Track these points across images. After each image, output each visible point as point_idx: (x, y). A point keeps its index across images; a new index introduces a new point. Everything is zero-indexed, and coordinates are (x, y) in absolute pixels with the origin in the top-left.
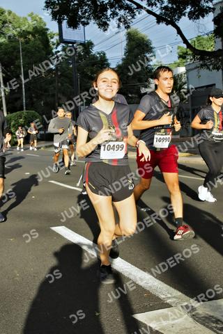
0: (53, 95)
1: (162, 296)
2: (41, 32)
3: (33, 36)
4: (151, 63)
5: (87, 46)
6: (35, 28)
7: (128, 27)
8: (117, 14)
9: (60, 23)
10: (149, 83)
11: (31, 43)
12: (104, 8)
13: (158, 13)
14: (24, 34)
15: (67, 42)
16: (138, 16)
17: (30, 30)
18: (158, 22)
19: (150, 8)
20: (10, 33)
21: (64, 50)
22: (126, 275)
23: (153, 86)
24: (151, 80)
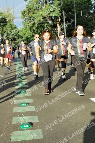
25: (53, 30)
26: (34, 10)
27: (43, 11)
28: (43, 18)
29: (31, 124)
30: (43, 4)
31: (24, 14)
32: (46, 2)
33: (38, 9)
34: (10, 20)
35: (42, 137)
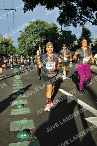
0: (59, 48)
1: (94, 113)
2: (55, 28)
3: (53, 30)
4: (90, 38)
5: (70, 32)
6: (54, 27)
7: (83, 26)
8: (79, 22)
9: (61, 25)
10: (90, 44)
11: (52, 32)
12: (75, 20)
13: (93, 22)
14: (50, 29)
15: (63, 31)
16: (86, 23)
17: (52, 28)
18: (93, 25)
19: (90, 20)
20: (45, 29)
21: (62, 34)
22: (82, 105)
23: (90, 45)
24: (90, 43)
25: (36, 49)
26: (25, 37)
27: (30, 38)
28: (30, 42)
29: (23, 105)
30: (31, 34)
31: (19, 39)
32: (32, 33)
33: (27, 37)
34: (11, 43)
35: (30, 113)
